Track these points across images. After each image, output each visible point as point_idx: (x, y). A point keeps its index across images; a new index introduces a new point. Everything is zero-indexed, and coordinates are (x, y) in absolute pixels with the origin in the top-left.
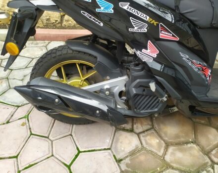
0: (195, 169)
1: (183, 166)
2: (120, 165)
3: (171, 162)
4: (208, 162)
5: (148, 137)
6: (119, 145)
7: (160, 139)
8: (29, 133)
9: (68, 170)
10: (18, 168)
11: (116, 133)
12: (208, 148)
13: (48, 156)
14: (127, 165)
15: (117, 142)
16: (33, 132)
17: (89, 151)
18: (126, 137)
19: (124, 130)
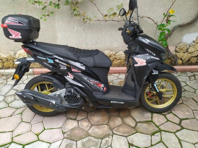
0: (103, 136)
1: (97, 135)
2: (64, 135)
3: (91, 133)
4: (110, 134)
5: (83, 122)
6: (66, 126)
7: (89, 123)
8: (21, 121)
9: (37, 137)
10: (12, 136)
11: (67, 121)
12: (112, 127)
13: (28, 131)
14: (68, 135)
15: (66, 124)
16: (23, 120)
17: (50, 129)
18: (71, 122)
19: (71, 119)
